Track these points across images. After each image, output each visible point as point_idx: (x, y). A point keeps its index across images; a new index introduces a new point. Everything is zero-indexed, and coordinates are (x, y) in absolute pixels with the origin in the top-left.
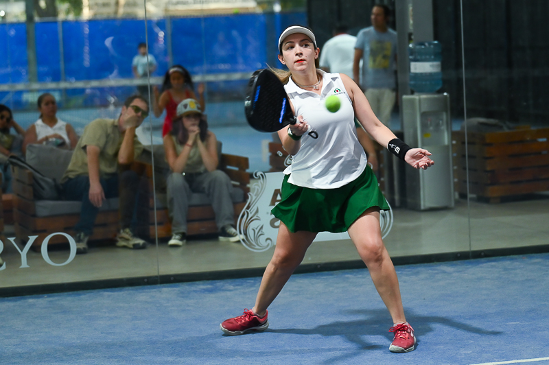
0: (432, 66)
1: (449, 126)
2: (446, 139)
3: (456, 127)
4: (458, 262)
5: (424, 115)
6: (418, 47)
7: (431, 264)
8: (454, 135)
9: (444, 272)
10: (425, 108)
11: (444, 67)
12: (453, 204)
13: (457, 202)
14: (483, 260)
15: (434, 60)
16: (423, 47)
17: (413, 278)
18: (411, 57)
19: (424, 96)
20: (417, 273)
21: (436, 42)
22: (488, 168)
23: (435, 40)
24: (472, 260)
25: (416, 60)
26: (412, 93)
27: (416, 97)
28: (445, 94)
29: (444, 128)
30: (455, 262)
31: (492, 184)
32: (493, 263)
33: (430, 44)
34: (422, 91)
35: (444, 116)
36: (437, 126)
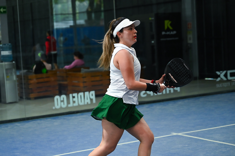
0: (9, 52)
1: (15, 73)
2: (15, 78)
3: (18, 74)
4: (22, 122)
5: (7, 70)
6: (4, 46)
7: (12, 123)
8: (17, 76)
9: (17, 126)
10: (7, 67)
11: (13, 52)
12: (18, 101)
13: (20, 100)
14: (30, 120)
15: (9, 50)
16: (5, 46)
17: (6, 128)
18: (1, 49)
19: (6, 63)
20: (7, 127)
21: (10, 44)
22: (30, 87)
23: (10, 43)
24: (26, 121)
25: (3, 50)
26: (2, 62)
27: (3, 63)
28: (14, 62)
29: (14, 74)
30: (20, 122)
31: (32, 93)
32: (34, 122)
33: (8, 45)
34: (5, 61)
35: (14, 70)
36: (11, 73)
